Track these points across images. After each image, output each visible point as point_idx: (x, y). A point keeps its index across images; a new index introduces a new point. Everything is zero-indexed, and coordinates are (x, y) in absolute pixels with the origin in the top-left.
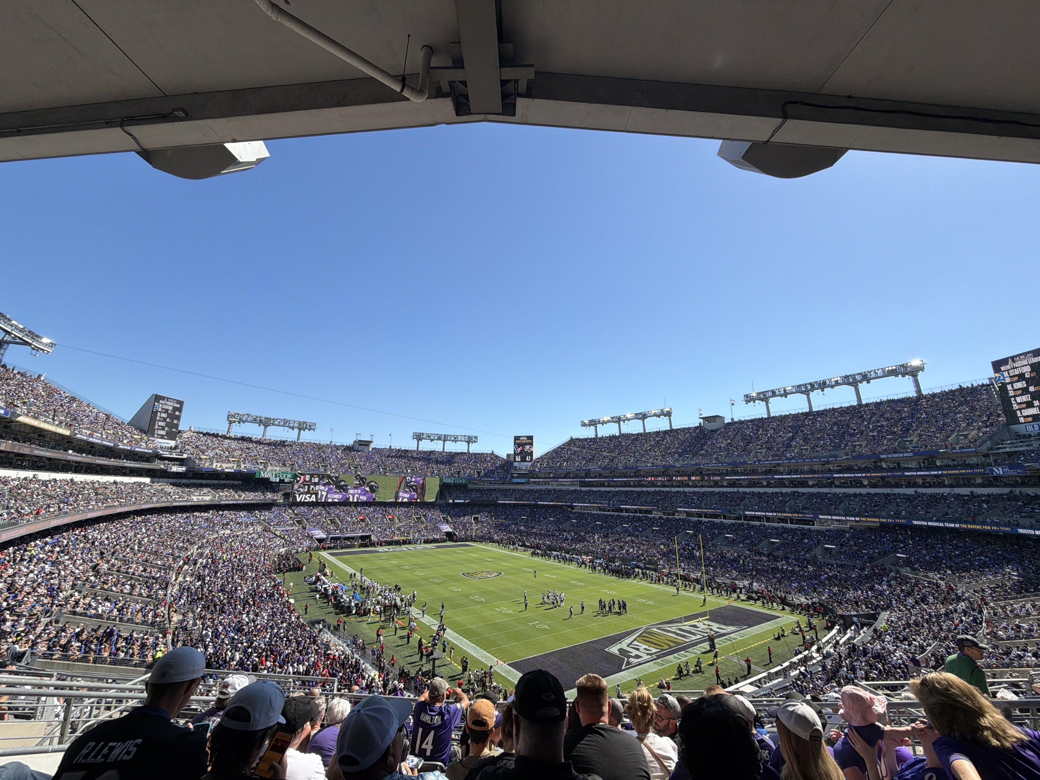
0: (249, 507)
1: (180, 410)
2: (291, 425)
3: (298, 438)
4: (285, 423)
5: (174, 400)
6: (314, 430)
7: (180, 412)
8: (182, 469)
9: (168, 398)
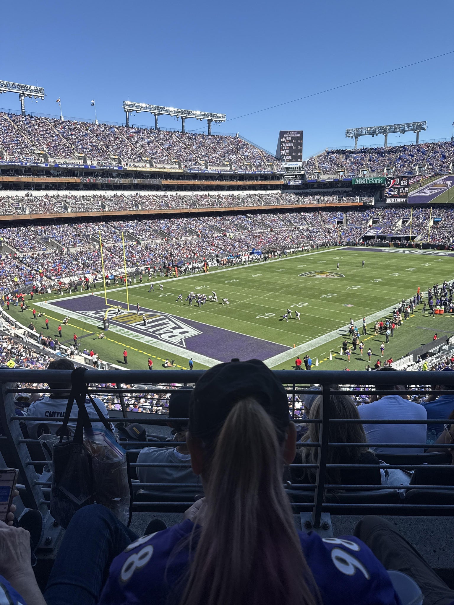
0: (345, 209)
1: (301, 138)
2: (402, 129)
3: (417, 141)
4: (396, 128)
5: (294, 131)
6: (424, 129)
7: (302, 139)
8: (298, 182)
9: (289, 131)
